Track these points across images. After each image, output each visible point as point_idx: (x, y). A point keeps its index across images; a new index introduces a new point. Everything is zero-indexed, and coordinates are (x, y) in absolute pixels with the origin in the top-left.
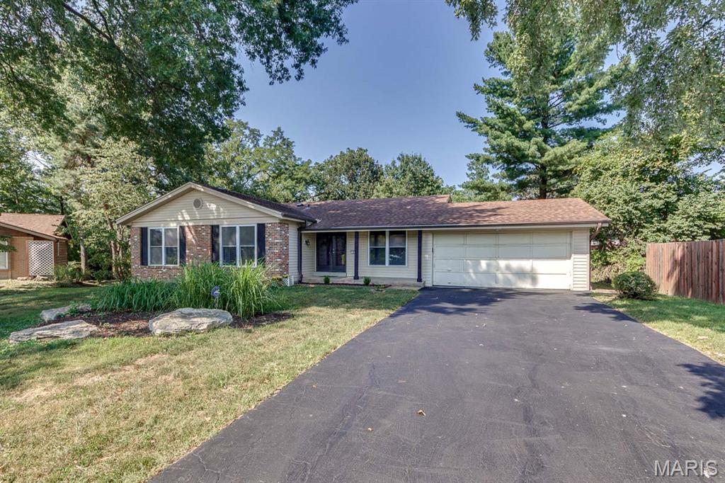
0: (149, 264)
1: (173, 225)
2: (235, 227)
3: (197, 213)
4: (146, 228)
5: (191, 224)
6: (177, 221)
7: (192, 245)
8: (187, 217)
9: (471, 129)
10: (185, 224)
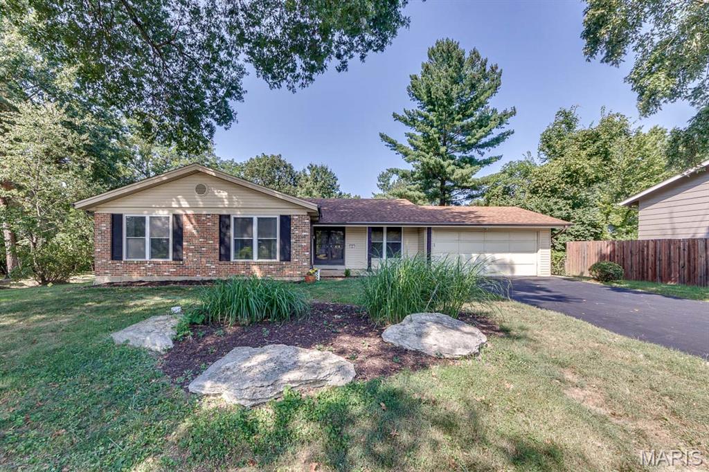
0: (124, 259)
1: (163, 213)
2: (252, 218)
3: (199, 200)
4: (121, 216)
5: (189, 212)
6: (169, 208)
7: (192, 235)
8: (185, 204)
9: (390, 148)
10: (180, 212)
